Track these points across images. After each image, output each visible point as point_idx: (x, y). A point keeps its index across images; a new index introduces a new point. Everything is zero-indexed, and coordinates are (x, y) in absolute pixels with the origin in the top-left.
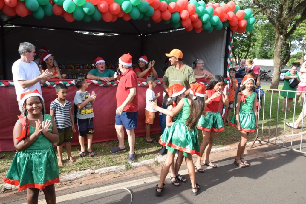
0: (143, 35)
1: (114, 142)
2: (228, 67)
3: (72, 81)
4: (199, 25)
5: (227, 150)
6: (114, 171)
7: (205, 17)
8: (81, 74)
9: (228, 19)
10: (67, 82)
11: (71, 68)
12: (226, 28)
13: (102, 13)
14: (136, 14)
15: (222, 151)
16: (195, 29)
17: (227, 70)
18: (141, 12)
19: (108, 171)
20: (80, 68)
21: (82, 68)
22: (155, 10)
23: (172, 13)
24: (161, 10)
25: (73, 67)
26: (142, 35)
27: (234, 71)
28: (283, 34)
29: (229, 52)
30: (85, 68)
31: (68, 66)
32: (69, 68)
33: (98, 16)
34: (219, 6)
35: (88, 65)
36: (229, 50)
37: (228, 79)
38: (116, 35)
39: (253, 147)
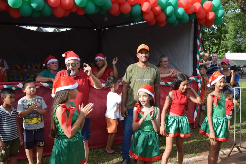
0: (100, 29)
2: (198, 64)
3: (18, 84)
4: (163, 18)
5: (201, 159)
7: (169, 9)
8: (28, 75)
9: (195, 11)
10: (12, 86)
11: (17, 69)
12: (193, 21)
13: (53, 8)
14: (91, 8)
15: (195, 162)
16: (158, 23)
17: (196, 67)
18: (96, 6)
20: (27, 68)
21: (29, 68)
22: (113, 3)
23: (132, 6)
24: (120, 3)
25: (19, 67)
26: (98, 29)
27: (204, 68)
29: (198, 47)
30: (32, 68)
31: (13, 66)
32: (14, 69)
33: (48, 11)
35: (36, 65)
36: (197, 44)
37: (199, 78)
38: (68, 29)
39: (231, 155)
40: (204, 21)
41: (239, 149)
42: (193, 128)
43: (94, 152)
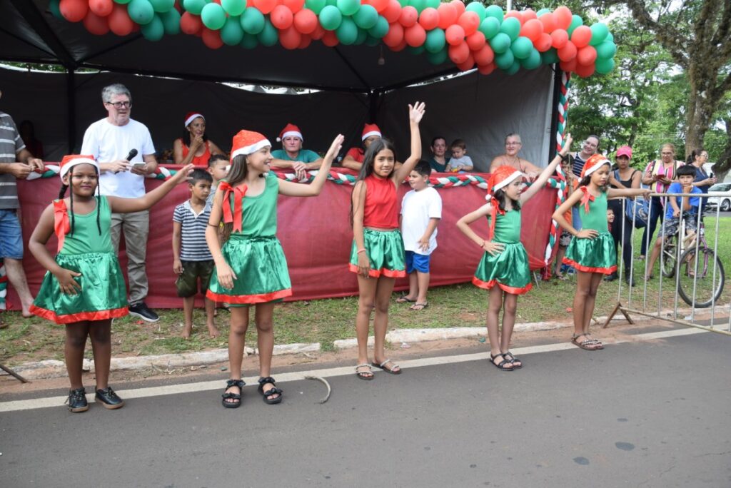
0: (376, 92)
1: (300, 303)
4: (487, 55)
5: (548, 328)
6: (296, 352)
7: (501, 40)
9: (556, 47)
12: (554, 66)
13: (280, 31)
14: (349, 32)
18: (360, 30)
19: (283, 352)
22: (391, 24)
23: (428, 31)
24: (404, 25)
26: (372, 92)
28: (707, 90)
29: (561, 119)
33: (270, 35)
34: (534, 17)
36: (559, 113)
37: (560, 179)
38: (313, 91)
39: (609, 326)
40: (573, 65)
41: (627, 316)
42: (543, 279)
43: (345, 303)
